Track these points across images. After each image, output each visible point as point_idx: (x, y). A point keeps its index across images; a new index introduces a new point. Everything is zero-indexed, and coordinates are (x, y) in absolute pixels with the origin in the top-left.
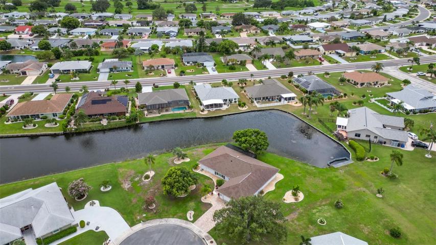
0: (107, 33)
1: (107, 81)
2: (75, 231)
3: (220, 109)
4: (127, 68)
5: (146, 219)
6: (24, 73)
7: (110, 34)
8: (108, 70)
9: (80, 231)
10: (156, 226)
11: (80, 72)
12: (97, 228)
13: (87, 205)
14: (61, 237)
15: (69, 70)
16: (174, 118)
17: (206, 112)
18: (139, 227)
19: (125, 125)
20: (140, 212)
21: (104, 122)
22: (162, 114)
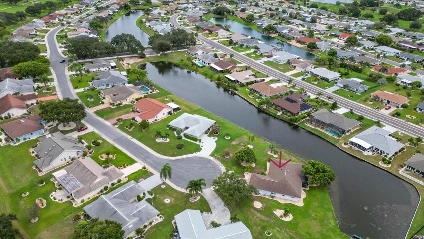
0: (403, 58)
1: (330, 93)
2: (196, 141)
3: (362, 152)
4: (357, 90)
5: (218, 159)
6: (295, 67)
7: (406, 59)
8: (342, 86)
9: (198, 143)
10: (215, 163)
11: (323, 79)
12: (202, 146)
13: (212, 138)
14: (191, 139)
15: (318, 75)
16: (320, 136)
17: (347, 147)
18: (212, 158)
19: (287, 121)
20: (220, 155)
21: (279, 113)
22: (317, 129)
